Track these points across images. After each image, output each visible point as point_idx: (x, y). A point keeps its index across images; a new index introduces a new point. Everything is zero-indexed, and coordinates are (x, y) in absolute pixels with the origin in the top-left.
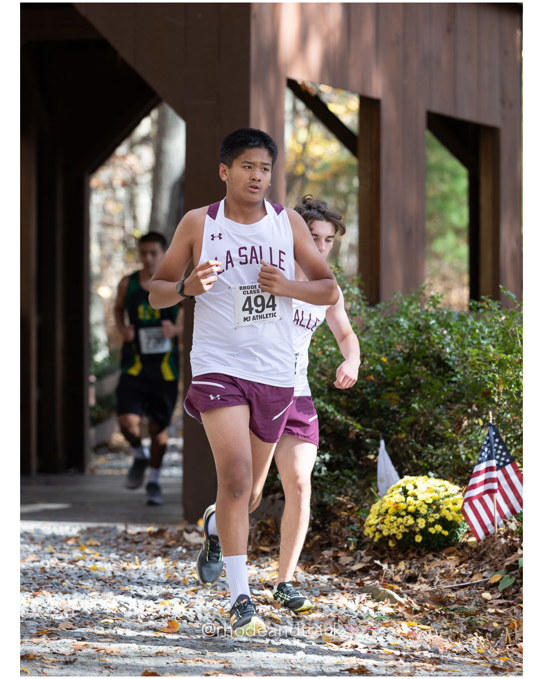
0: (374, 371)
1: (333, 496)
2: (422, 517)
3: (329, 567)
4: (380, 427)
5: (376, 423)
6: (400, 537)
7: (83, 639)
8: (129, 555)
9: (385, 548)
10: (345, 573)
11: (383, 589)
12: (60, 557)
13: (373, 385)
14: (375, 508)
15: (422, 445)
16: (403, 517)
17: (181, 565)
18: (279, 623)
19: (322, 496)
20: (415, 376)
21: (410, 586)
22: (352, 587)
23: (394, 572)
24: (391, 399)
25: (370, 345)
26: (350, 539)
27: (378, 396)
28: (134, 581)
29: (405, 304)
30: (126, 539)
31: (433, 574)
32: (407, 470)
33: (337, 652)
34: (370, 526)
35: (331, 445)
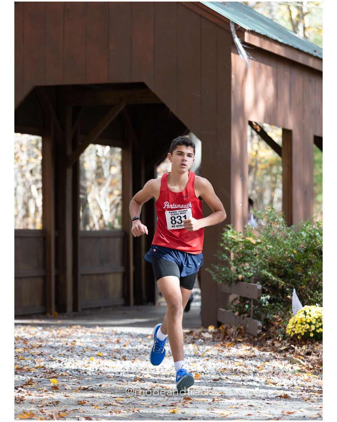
0: (290, 257)
1: (271, 315)
2: (313, 325)
3: (270, 348)
4: (293, 283)
5: (291, 281)
6: (303, 334)
7: (156, 382)
9: (296, 339)
10: (277, 351)
11: (295, 358)
12: (145, 344)
13: (290, 263)
14: (291, 321)
15: (313, 291)
16: (304, 325)
17: (201, 347)
19: (266, 315)
20: (310, 259)
21: (308, 357)
22: (281, 357)
23: (301, 350)
24: (298, 270)
25: (288, 245)
26: (279, 335)
27: (292, 269)
29: (305, 225)
31: (318, 352)
32: (306, 303)
33: (274, 388)
34: (289, 329)
35: (270, 292)
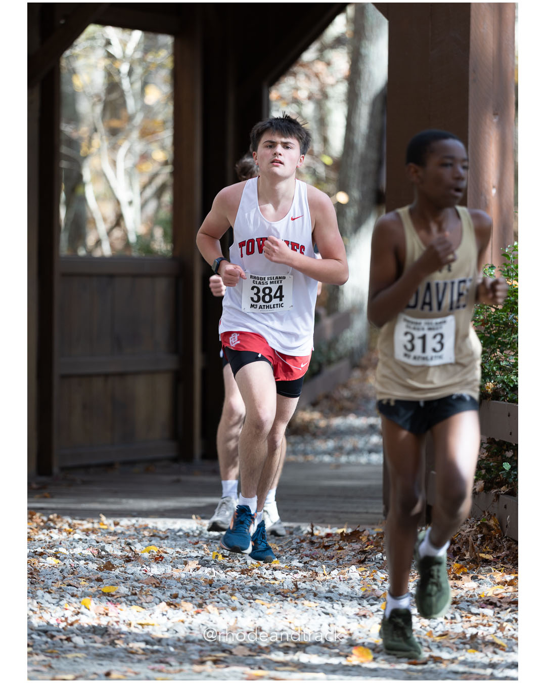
8: (315, 563)
18: (503, 650)
28: (322, 595)
30: (312, 543)
